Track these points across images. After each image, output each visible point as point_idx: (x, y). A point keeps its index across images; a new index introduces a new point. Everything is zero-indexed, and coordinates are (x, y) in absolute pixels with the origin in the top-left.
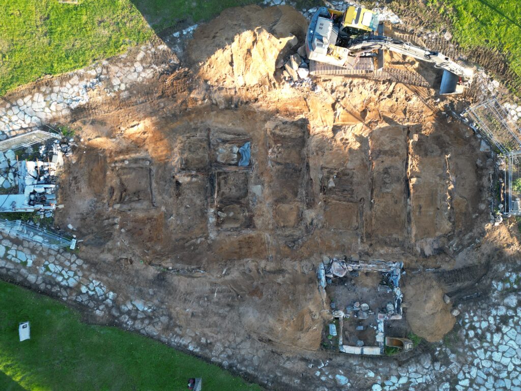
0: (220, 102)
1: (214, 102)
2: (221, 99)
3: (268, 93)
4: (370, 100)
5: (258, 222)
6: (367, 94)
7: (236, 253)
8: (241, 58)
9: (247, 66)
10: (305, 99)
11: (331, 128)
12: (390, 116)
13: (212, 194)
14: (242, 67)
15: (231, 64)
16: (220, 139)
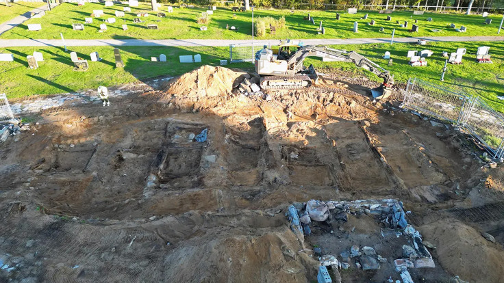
0: (183, 107)
1: (178, 107)
2: (184, 105)
3: (226, 101)
4: (316, 107)
5: (209, 182)
6: (313, 101)
7: (175, 209)
8: (205, 78)
9: (209, 84)
10: (259, 106)
11: (285, 124)
12: (339, 116)
13: (158, 165)
14: (205, 84)
15: (196, 81)
16: (177, 127)
